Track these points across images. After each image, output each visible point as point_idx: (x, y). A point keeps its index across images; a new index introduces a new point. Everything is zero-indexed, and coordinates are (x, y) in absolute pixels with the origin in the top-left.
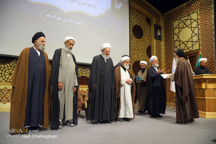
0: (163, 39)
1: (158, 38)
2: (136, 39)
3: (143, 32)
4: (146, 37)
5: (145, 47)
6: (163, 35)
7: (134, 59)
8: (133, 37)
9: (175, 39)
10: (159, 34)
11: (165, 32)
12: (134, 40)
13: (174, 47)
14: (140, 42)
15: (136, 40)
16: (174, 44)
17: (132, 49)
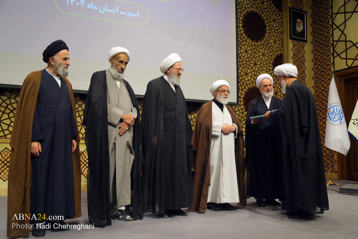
0: (310, 38)
1: (299, 37)
2: (251, 42)
3: (265, 26)
4: (272, 37)
5: (270, 57)
6: (309, 30)
7: (247, 85)
8: (244, 38)
9: (336, 38)
10: (299, 29)
11: (314, 23)
12: (247, 43)
13: (333, 54)
14: (258, 49)
15: (250, 45)
16: (334, 48)
17: (243, 64)
